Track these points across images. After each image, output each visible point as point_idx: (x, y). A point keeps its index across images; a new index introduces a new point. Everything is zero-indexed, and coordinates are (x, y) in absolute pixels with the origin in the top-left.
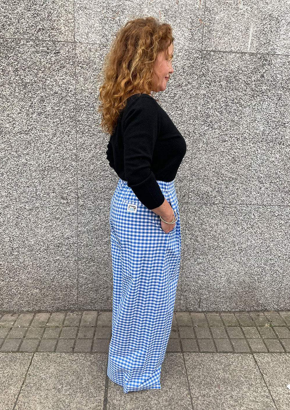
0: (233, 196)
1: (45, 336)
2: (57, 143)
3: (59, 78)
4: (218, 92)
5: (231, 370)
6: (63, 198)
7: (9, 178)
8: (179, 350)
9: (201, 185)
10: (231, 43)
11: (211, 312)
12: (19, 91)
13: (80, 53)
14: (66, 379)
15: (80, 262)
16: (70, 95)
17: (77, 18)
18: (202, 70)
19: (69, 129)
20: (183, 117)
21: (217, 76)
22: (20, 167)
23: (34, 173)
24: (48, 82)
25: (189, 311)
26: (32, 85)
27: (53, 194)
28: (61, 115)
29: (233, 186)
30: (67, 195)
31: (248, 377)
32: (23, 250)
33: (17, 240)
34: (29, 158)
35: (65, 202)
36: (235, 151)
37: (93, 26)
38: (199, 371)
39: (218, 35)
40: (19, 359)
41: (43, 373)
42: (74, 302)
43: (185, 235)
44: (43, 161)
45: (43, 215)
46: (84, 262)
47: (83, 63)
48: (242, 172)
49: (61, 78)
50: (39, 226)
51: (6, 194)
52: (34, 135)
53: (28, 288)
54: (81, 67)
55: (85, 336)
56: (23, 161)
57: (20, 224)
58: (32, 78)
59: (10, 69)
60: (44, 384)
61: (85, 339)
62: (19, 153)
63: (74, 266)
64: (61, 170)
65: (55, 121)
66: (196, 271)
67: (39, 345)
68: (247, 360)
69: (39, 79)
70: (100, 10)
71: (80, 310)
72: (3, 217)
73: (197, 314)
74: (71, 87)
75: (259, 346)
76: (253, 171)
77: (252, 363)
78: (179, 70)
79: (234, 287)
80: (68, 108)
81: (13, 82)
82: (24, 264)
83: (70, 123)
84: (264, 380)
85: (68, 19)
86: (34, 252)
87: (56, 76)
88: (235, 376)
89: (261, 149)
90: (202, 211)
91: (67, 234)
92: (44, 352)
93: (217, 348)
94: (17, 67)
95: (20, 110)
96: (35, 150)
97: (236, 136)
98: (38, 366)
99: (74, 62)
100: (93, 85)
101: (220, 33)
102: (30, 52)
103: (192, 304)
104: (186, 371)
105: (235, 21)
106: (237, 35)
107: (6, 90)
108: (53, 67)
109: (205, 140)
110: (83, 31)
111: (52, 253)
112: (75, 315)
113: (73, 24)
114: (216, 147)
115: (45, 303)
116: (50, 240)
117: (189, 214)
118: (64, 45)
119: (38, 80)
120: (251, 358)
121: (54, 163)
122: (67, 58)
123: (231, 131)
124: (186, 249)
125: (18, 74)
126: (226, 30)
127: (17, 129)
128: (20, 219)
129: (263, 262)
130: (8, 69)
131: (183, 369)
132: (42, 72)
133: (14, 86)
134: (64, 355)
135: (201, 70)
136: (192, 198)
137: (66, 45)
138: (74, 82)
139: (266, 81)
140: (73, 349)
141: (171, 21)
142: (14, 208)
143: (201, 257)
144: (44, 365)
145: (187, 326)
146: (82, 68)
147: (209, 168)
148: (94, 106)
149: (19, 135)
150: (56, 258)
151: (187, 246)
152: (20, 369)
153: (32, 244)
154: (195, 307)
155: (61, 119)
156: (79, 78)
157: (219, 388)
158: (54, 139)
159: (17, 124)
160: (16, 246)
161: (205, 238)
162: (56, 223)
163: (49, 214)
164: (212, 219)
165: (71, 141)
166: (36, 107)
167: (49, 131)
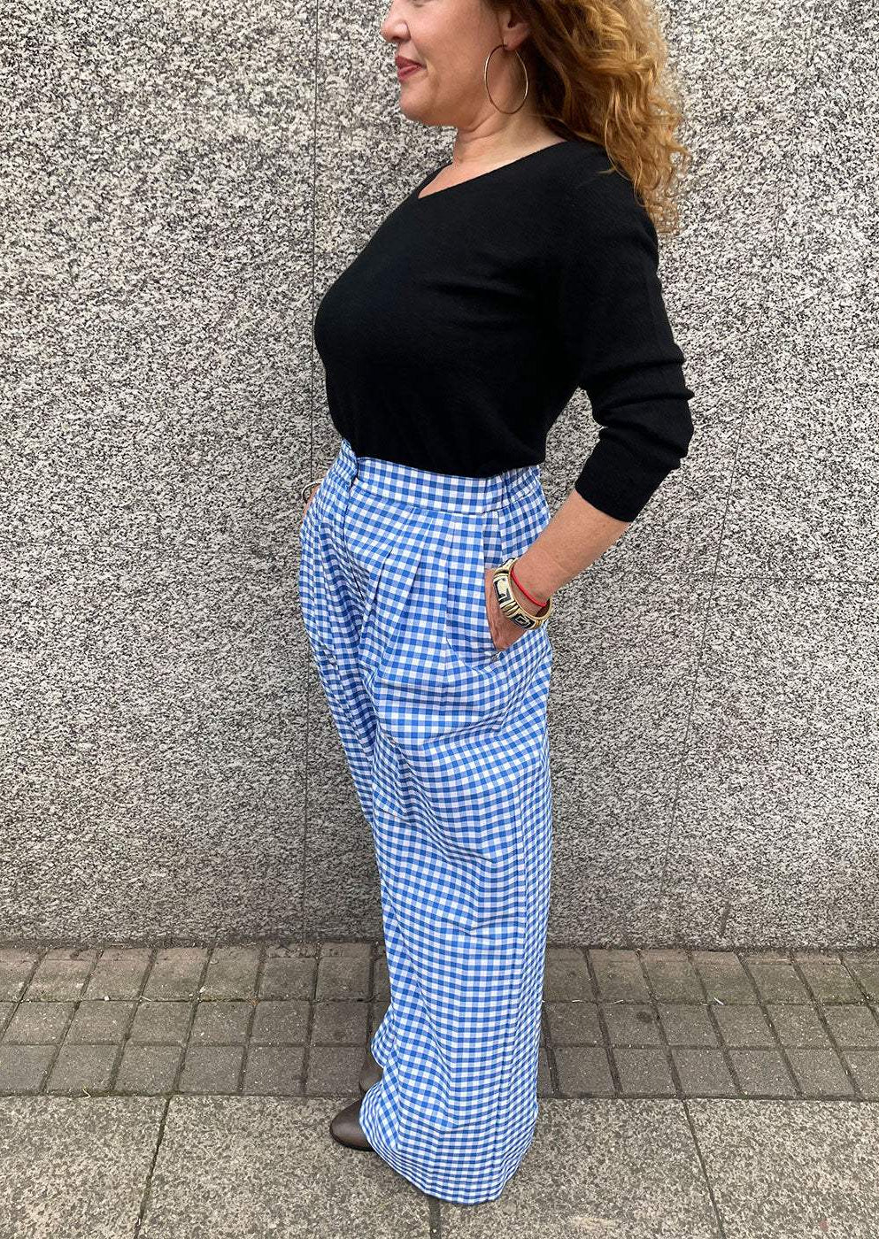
1: (200, 1033)
2: (239, 343)
3: (251, 76)
4: (869, 147)
6: (256, 552)
7: (56, 474)
8: (671, 1089)
9: (770, 510)
11: (760, 949)
12: (93, 128)
14: (292, 1196)
15: (313, 779)
16: (291, 147)
18: (816, 60)
19: (284, 287)
20: (728, 248)
21: (869, 87)
22: (98, 434)
23: (152, 456)
24: (210, 92)
25: (686, 947)
26: (145, 104)
27: (220, 536)
28: (256, 229)
30: (274, 540)
32: (112, 734)
33: (89, 701)
34: (131, 400)
35: (265, 565)
38: (748, 1165)
40: (119, 1120)
41: (207, 1172)
42: (291, 913)
43: (695, 690)
44: (186, 410)
45: (184, 612)
46: (330, 779)
47: (347, 15)
49: (261, 77)
50: (170, 650)
51: (48, 533)
52: (149, 308)
53: (129, 864)
55: (337, 1034)
56: (109, 408)
57: (100, 644)
58: (144, 76)
59: (59, 37)
60: (216, 1213)
61: (340, 1045)
62: (95, 377)
64: (253, 445)
65: (232, 254)
66: (722, 814)
67: (183, 1068)
69: (174, 80)
71: (309, 937)
72: (38, 617)
73: (712, 957)
74: (298, 114)
78: (726, 53)
79: (849, 871)
80: (285, 202)
81: (69, 90)
82: (115, 785)
83: (289, 264)
86: (151, 744)
87: (241, 69)
90: (764, 605)
91: (270, 683)
92: (202, 1093)
93: (797, 1084)
94: (84, 28)
95: (99, 207)
96: (155, 366)
98: (188, 1148)
100: (385, 107)
103: (697, 923)
104: (703, 1166)
107: (42, 124)
108: (229, 30)
109: (800, 340)
112: (293, 956)
114: (841, 368)
115: (187, 915)
116: (206, 702)
117: (717, 618)
119: (168, 86)
121: (226, 418)
124: (693, 739)
125: (91, 57)
127: (84, 282)
128: (98, 627)
130: (51, 38)
131: (691, 1157)
132: (186, 53)
133: (74, 107)
134: (272, 1104)
135: (812, 59)
136: (732, 560)
138: (310, 95)
140: (304, 1081)
142: (76, 586)
143: (743, 767)
144: (210, 1143)
145: (685, 1001)
146: (342, 38)
147: (804, 448)
148: (383, 195)
149: (95, 309)
150: (230, 765)
151: (696, 729)
152: (127, 1157)
153: (145, 713)
154: (706, 932)
155: (257, 247)
156: (329, 79)
157: (825, 1229)
158: (229, 326)
159: (87, 264)
160: (82, 721)
161: (764, 702)
162: (230, 641)
163: (205, 610)
164: (796, 634)
165: (291, 335)
166: (159, 194)
167: (208, 294)
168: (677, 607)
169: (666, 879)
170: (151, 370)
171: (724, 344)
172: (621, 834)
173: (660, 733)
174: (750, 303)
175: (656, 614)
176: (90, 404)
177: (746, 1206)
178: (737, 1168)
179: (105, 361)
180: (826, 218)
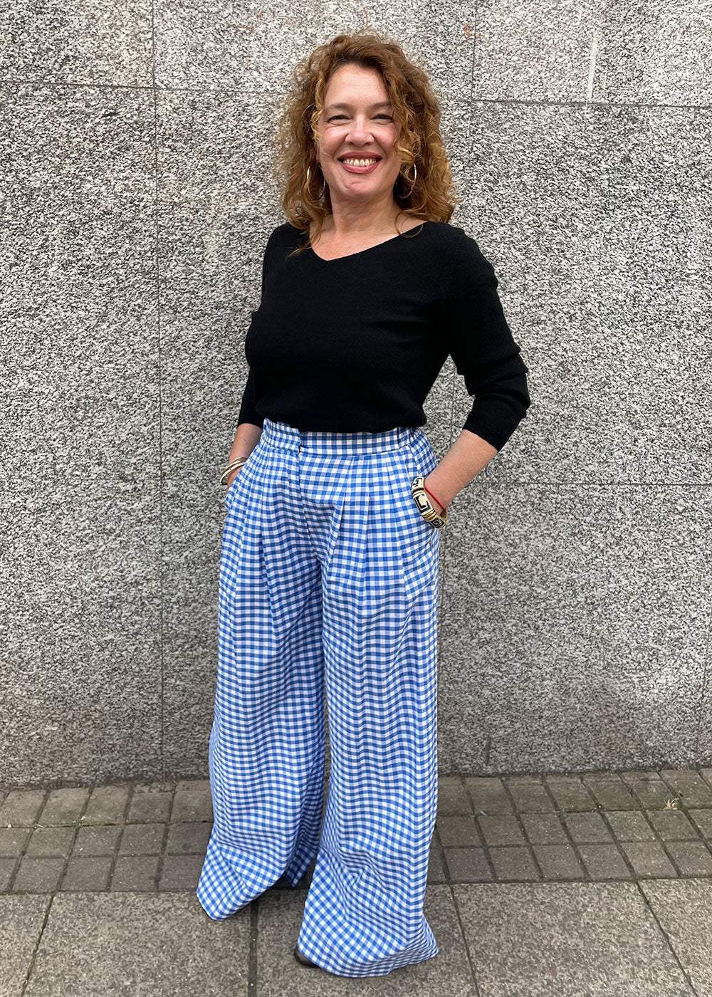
0: (566, 461)
1: (79, 849)
2: (110, 338)
3: (115, 175)
4: (516, 200)
5: (582, 925)
6: (123, 478)
8: (441, 878)
10: (545, 81)
11: (519, 775)
12: (14, 209)
13: (168, 113)
15: (167, 647)
16: (142, 216)
17: (161, 30)
18: (475, 149)
19: (139, 301)
21: (511, 163)
22: (13, 402)
23: (50, 415)
24: (89, 186)
25: (460, 774)
26: (48, 194)
27: (97, 468)
28: (120, 266)
29: (564, 435)
30: (135, 468)
31: (628, 943)
32: (19, 617)
33: (3, 592)
34: (36, 378)
35: (129, 487)
36: (565, 346)
37: (199, 48)
38: (497, 931)
39: (512, 63)
40: (14, 912)
42: (153, 757)
43: (445, 567)
44: (74, 383)
45: (72, 523)
46: (179, 646)
47: (174, 138)
48: (586, 400)
49: (121, 175)
50: (62, 552)
52: (49, 318)
53: (30, 720)
54: (169, 147)
55: (185, 847)
56: (21, 384)
57: (12, 549)
58: (47, 177)
61: (186, 854)
62: (12, 364)
63: (152, 657)
64: (120, 404)
65: (104, 282)
66: (476, 663)
67: (65, 874)
68: (625, 899)
69: (66, 179)
70: (216, 10)
71: (167, 776)
73: (481, 781)
74: (146, 196)
75: (653, 862)
76: (613, 396)
77: (637, 907)
79: (578, 706)
80: (139, 249)
82: (20, 657)
83: (142, 287)
84: (672, 949)
85: (137, 31)
86: (47, 624)
87: (108, 171)
88: (593, 941)
89: (632, 340)
90: (487, 502)
91: (133, 573)
92: (78, 891)
93: (540, 870)
94: (9, 151)
95: (17, 257)
96: (53, 355)
97: (565, 310)
98: (66, 930)
99: (153, 137)
100: (201, 190)
101: (515, 58)
102: (41, 115)
103: (467, 754)
104: (463, 932)
105: (552, 26)
106: (560, 60)
108: (100, 149)
110: (174, 59)
111: (95, 625)
112: (154, 791)
113: (150, 44)
115: (74, 761)
116: (88, 590)
117: (454, 513)
118: (127, 94)
119: (62, 183)
120: (635, 894)
121: (101, 387)
122: (135, 126)
123: (554, 296)
124: (447, 605)
125: (13, 168)
126: (531, 50)
127: (6, 304)
128: (10, 537)
129: (651, 634)
131: (453, 926)
132: (73, 163)
134: (132, 897)
135: (472, 149)
137: (132, 95)
138: (153, 185)
139: (636, 171)
140: (157, 880)
141: (394, 31)
143: (487, 625)
144: (83, 926)
145: (456, 814)
146: (172, 151)
148: (202, 242)
149: (13, 320)
150: (105, 638)
152: (19, 937)
153: (42, 600)
154: (475, 761)
155: (121, 277)
156: (164, 175)
157: (554, 974)
158: (103, 327)
159: (8, 293)
161: (496, 574)
162: (105, 543)
163: (87, 521)
164: (513, 522)
165: (144, 331)
166: (56, 247)
167: (88, 308)
170: (50, 358)
176: (8, 382)
177: (494, 959)
178: (489, 933)
179: (19, 353)
180: (493, 244)
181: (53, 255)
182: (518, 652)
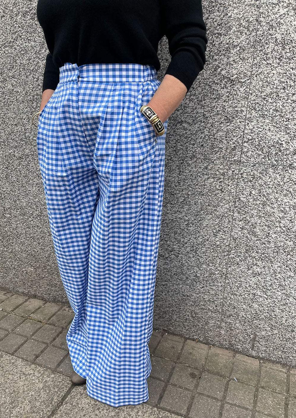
9: (267, 128)
11: (273, 362)
22: (6, 97)
23: (22, 105)
25: (234, 350)
32: (15, 212)
33: (8, 198)
34: (15, 83)
43: (233, 220)
44: (31, 86)
45: (34, 166)
50: (31, 181)
52: (19, 47)
53: (22, 263)
56: (9, 87)
57: (11, 177)
62: (5, 75)
66: (250, 286)
73: (247, 359)
82: (17, 232)
86: (27, 218)
90: (267, 179)
96: (21, 69)
103: (239, 339)
109: (279, 37)
115: (40, 287)
117: (242, 184)
124: (233, 245)
128: (10, 171)
136: (249, 154)
143: (259, 263)
145: (218, 374)
147: (284, 95)
151: (235, 240)
153: (24, 205)
154: (244, 346)
160: (7, 206)
161: (269, 230)
164: (285, 195)
166: (21, 4)
167: (36, 40)
168: (222, 177)
169: (223, 313)
170: (20, 71)
171: (239, 42)
172: (201, 286)
173: (217, 239)
174: (251, 19)
175: (212, 180)
181: (19, 9)
182: (280, 285)
